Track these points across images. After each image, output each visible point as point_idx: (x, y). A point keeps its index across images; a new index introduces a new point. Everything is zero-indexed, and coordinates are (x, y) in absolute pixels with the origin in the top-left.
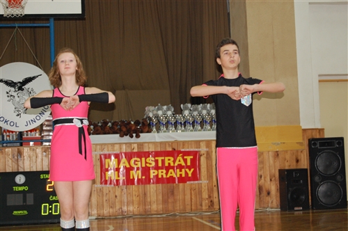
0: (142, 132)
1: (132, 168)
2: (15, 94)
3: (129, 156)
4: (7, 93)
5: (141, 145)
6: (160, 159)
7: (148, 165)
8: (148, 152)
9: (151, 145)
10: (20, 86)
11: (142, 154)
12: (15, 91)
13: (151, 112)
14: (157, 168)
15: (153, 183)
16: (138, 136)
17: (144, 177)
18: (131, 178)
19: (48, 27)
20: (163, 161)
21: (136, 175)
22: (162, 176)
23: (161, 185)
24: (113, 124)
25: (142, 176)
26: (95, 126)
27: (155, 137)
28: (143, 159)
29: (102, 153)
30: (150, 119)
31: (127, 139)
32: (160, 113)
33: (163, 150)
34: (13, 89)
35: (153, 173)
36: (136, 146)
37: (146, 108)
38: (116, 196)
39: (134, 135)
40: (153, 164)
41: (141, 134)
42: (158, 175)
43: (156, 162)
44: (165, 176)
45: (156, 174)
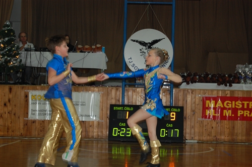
0: (233, 83)
1: (225, 108)
2: (146, 51)
3: (224, 99)
4: (141, 50)
5: (232, 92)
6: (246, 103)
7: (237, 107)
8: (238, 97)
9: (240, 93)
10: (149, 45)
11: (233, 99)
12: (146, 49)
13: (240, 69)
14: (243, 109)
15: (240, 120)
16: (231, 86)
17: (233, 115)
18: (224, 115)
19: (171, 5)
20: (248, 105)
21: (228, 113)
22: (247, 115)
23: (245, 121)
24: (212, 76)
25: (232, 114)
26: (200, 76)
27: (242, 87)
28: (234, 102)
29: (204, 96)
30: (240, 74)
31: (222, 87)
32: (247, 69)
33: (248, 96)
34: (144, 47)
35: (240, 113)
36: (229, 92)
37: (237, 66)
38: (212, 128)
39: (228, 84)
40: (241, 106)
41: (233, 84)
42: (243, 114)
43: (243, 105)
44: (248, 115)
45: (242, 113)
